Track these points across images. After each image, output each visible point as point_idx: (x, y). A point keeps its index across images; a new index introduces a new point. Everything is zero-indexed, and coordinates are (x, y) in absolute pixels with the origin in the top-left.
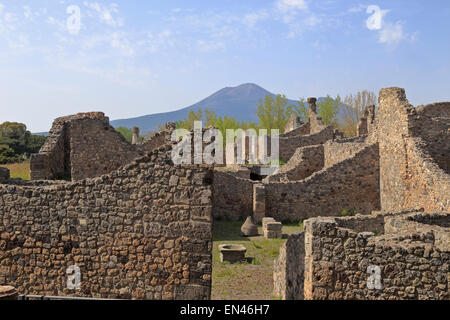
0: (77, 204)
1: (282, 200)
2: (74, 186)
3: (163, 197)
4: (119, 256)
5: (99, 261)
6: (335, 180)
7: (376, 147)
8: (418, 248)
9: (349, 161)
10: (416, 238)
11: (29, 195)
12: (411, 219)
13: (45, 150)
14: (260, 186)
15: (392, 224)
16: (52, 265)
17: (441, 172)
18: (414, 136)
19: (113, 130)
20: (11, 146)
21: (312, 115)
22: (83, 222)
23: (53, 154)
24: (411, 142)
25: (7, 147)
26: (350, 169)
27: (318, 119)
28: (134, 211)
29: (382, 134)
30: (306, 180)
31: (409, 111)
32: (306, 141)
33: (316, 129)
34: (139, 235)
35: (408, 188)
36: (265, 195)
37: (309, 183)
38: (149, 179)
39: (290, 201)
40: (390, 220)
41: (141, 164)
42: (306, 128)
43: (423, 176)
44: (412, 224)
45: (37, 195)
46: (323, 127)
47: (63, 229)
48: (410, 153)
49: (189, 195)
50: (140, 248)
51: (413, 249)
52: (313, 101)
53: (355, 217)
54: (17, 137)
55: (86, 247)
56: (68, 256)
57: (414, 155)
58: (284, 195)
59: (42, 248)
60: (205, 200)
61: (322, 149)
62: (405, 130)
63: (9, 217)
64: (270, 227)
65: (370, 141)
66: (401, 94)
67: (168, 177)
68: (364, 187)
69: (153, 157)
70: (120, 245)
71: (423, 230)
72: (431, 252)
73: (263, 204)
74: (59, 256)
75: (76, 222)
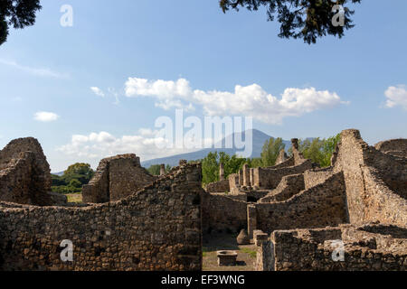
0: (104, 220)
1: (270, 217)
2: (102, 207)
3: (164, 214)
4: (133, 258)
5: (120, 262)
6: (310, 200)
7: (341, 174)
8: (356, 251)
9: (321, 186)
10: (362, 244)
11: (72, 213)
12: (361, 229)
13: (92, 182)
14: (252, 206)
15: (347, 233)
16: (87, 265)
17: (390, 192)
18: (368, 165)
19: (140, 167)
20: (79, 179)
21: (295, 152)
22: (108, 233)
23: (98, 185)
24: (366, 170)
25: (76, 180)
26: (321, 192)
27: (300, 154)
28: (143, 224)
29: (345, 165)
30: (288, 200)
31: (363, 146)
32: (290, 171)
33: (299, 161)
34: (148, 243)
35: (367, 206)
36: (256, 213)
37: (290, 203)
38: (154, 201)
39: (276, 217)
40: (345, 231)
41: (149, 190)
42: (291, 161)
43: (377, 196)
44: (360, 233)
45: (77, 213)
46: (303, 160)
47: (94, 239)
48: (366, 179)
49: (183, 213)
50: (148, 253)
51: (353, 252)
52: (295, 141)
53: (325, 229)
54: (83, 173)
55: (111, 251)
56: (98, 258)
57: (370, 180)
58: (271, 213)
59: (80, 251)
60: (194, 216)
61: (303, 177)
62: (361, 161)
63: (59, 230)
64: (259, 237)
65: (336, 170)
66: (357, 134)
67: (168, 200)
68: (333, 205)
69: (157, 186)
70: (135, 251)
71: (367, 237)
72: (367, 253)
73: (254, 220)
74: (92, 258)
75: (103, 233)
